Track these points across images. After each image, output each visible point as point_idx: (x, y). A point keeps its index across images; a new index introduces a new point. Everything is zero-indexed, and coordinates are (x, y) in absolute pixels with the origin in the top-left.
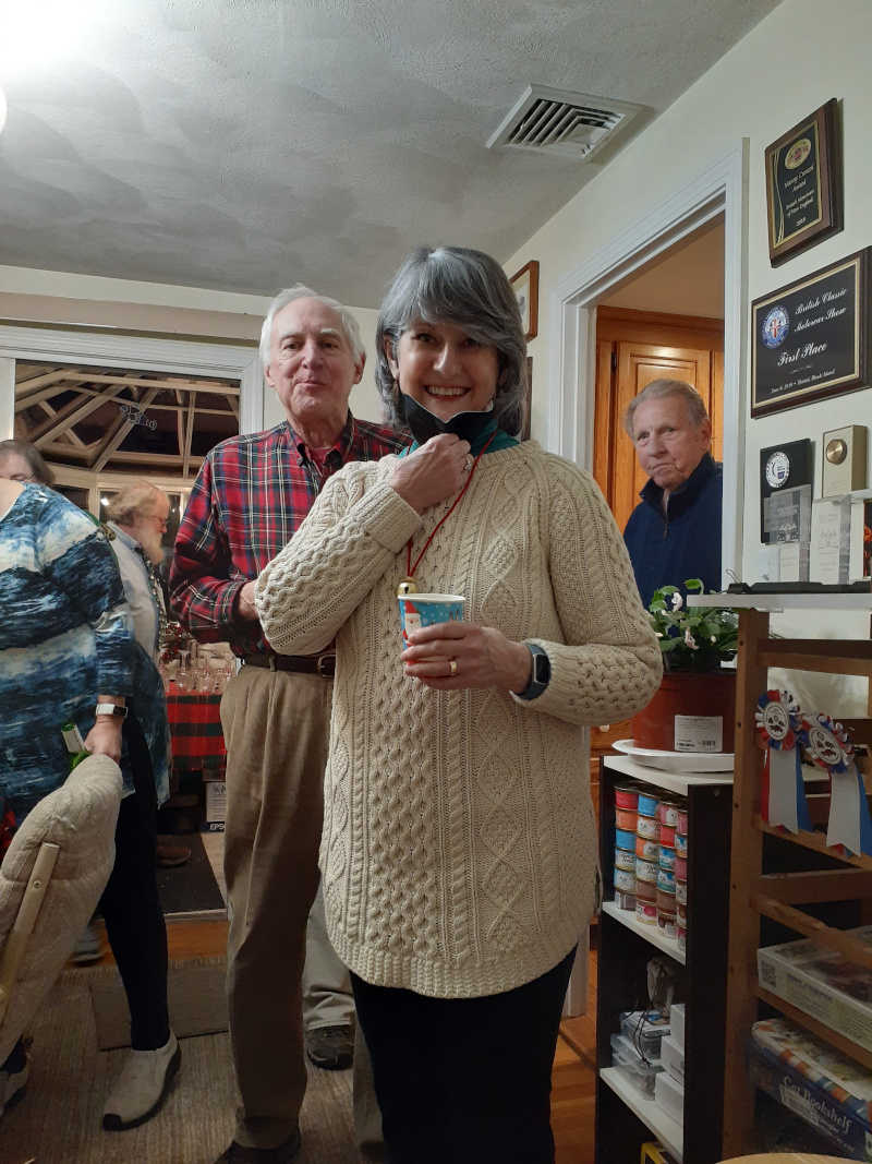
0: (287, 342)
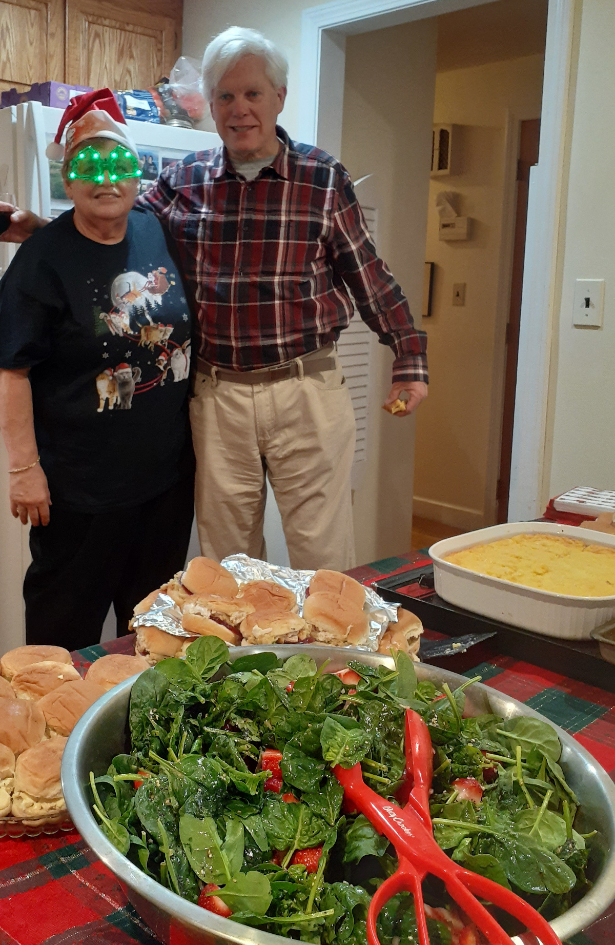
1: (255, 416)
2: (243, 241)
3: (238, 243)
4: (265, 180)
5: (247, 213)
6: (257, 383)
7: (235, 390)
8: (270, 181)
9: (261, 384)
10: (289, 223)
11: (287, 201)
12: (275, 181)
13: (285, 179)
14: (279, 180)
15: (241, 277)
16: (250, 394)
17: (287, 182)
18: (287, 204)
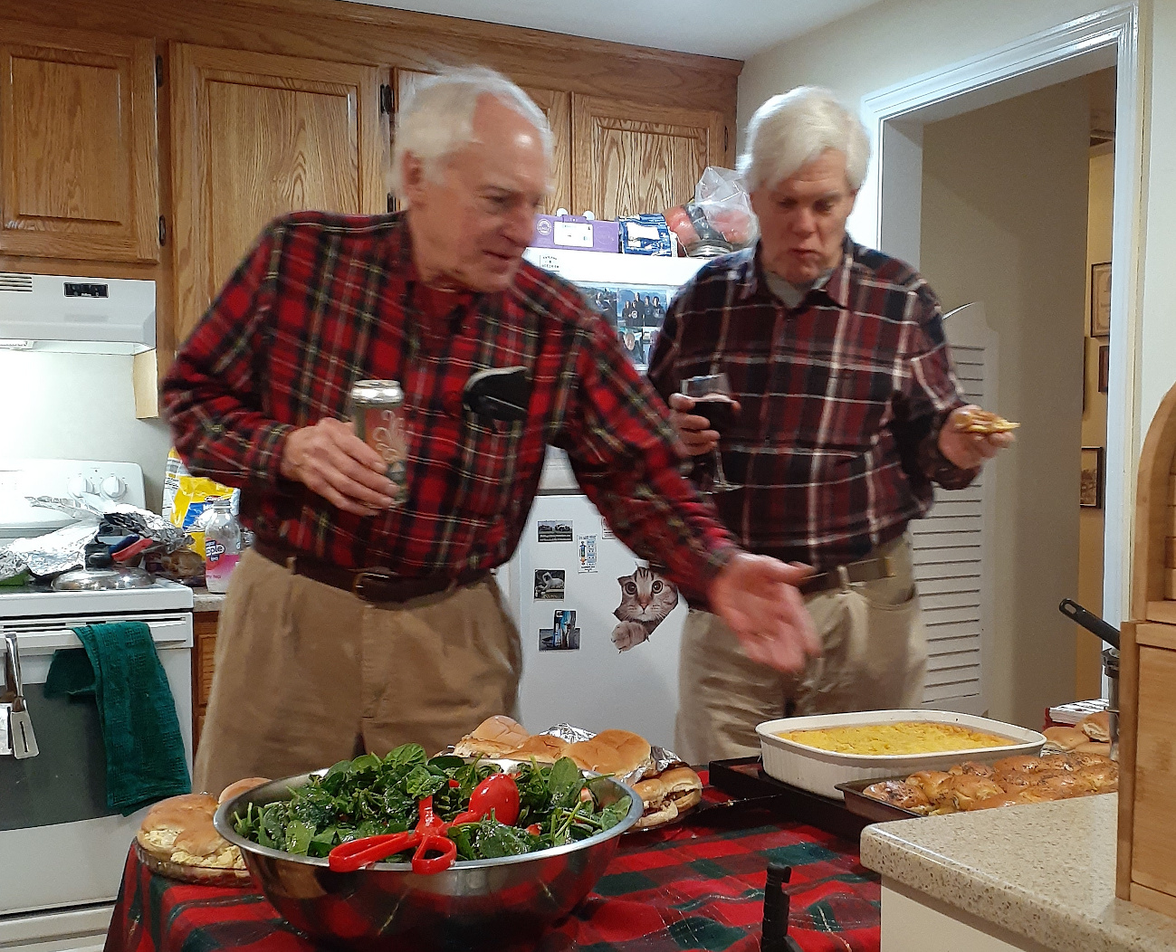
4: (811, 307)
5: (783, 354)
8: (820, 308)
10: (843, 373)
11: (842, 340)
12: (827, 309)
13: (842, 307)
17: (844, 311)
18: (842, 345)
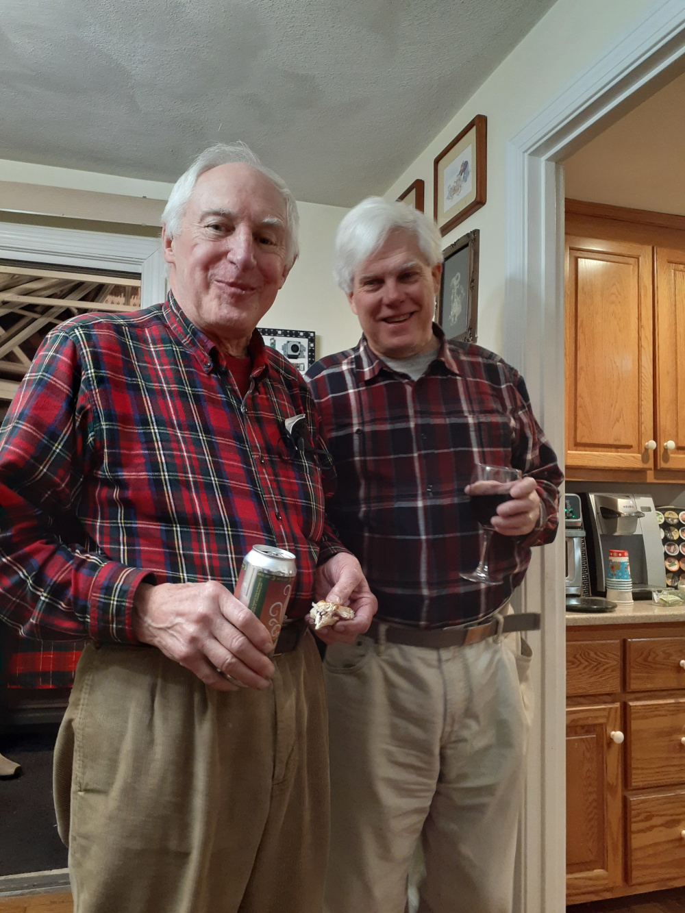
0: (212, 220)
1: (445, 695)
2: (423, 452)
3: (416, 455)
4: (433, 377)
5: (422, 417)
6: (446, 646)
7: (420, 658)
8: (440, 377)
9: (451, 648)
10: (479, 425)
11: (466, 400)
12: (445, 377)
13: (456, 375)
14: (449, 376)
15: (430, 498)
16: (435, 663)
17: (458, 378)
18: (467, 404)
